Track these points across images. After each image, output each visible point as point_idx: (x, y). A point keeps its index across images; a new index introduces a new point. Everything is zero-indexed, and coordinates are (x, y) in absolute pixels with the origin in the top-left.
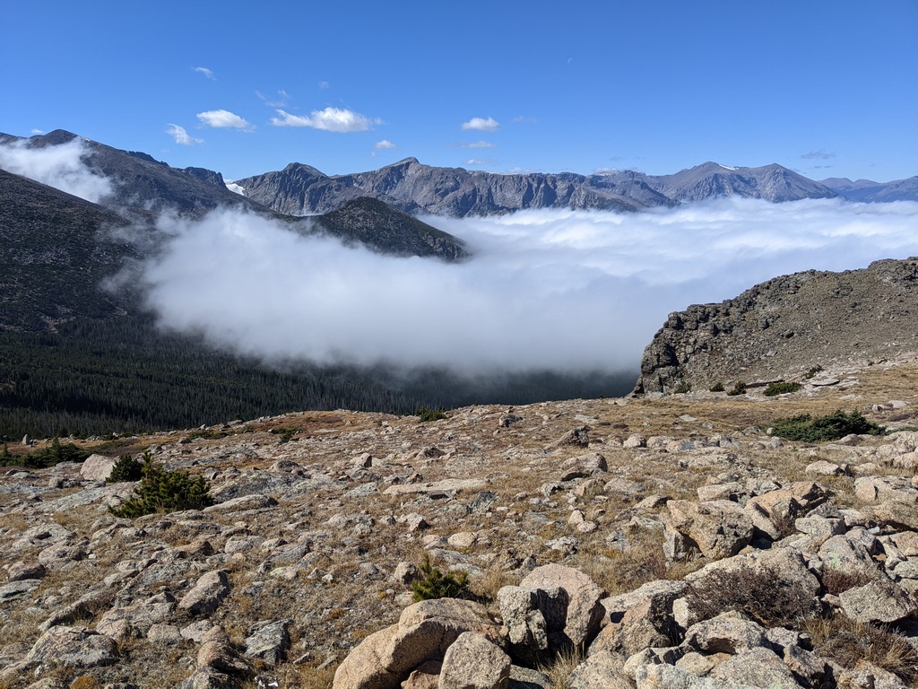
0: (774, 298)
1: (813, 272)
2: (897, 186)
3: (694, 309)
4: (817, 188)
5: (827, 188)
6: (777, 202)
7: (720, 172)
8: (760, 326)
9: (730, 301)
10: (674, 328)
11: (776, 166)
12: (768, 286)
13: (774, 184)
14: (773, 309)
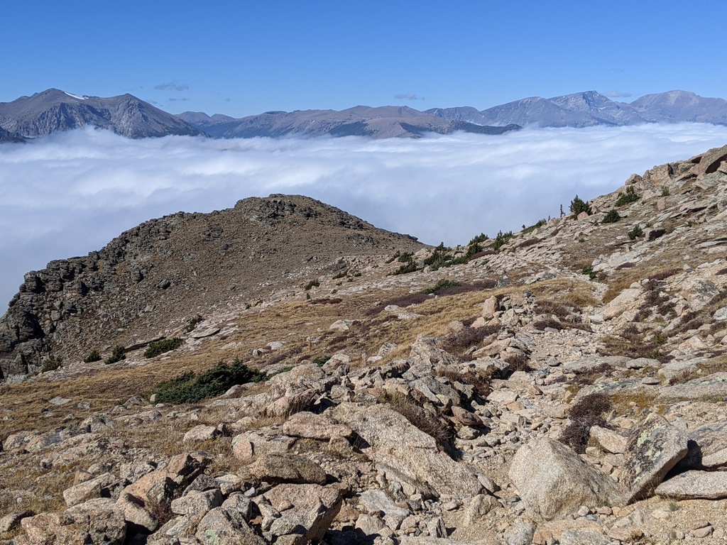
0: (146, 246)
1: (182, 215)
2: (251, 122)
3: (55, 266)
4: (175, 122)
5: (186, 123)
6: (135, 138)
7: (67, 101)
8: (134, 278)
9: (97, 253)
10: (33, 291)
11: (129, 97)
12: (136, 232)
13: (130, 117)
14: (145, 258)
